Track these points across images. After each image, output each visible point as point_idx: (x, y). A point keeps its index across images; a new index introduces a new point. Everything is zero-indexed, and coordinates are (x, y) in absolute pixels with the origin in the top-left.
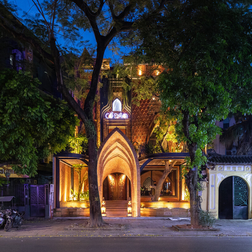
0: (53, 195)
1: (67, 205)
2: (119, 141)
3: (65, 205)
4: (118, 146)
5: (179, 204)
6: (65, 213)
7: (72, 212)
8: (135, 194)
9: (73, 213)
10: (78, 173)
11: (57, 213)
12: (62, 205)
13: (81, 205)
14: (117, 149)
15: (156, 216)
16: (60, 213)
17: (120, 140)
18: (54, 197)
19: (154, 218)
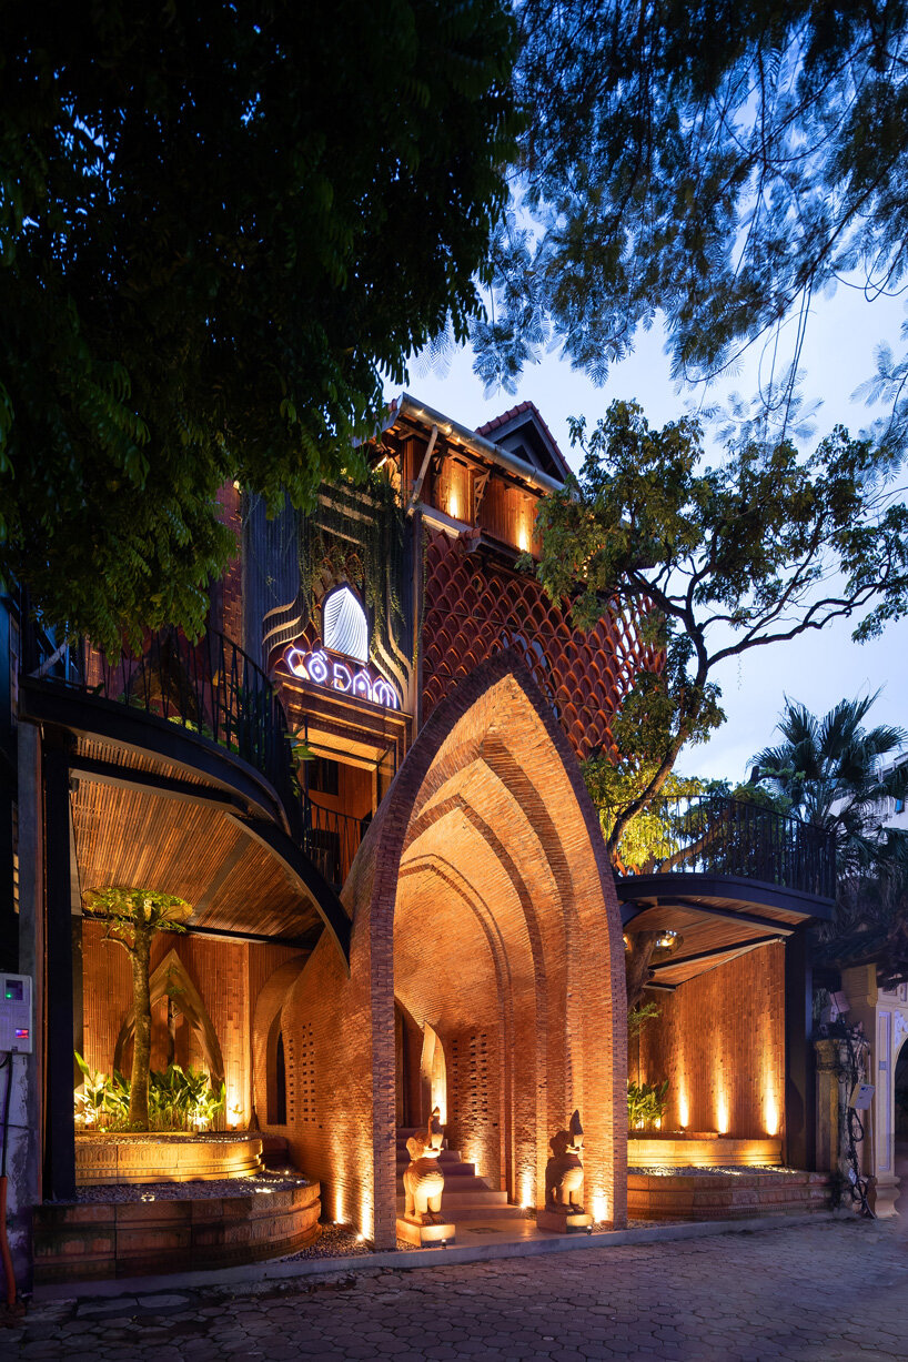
0: (29, 1075)
1: (122, 1164)
2: (500, 758)
3: (111, 1163)
4: (466, 796)
5: (735, 1149)
6: (157, 1242)
7: (220, 1227)
8: (575, 1090)
9: (228, 1236)
10: (135, 951)
11: (73, 1246)
12: (89, 1170)
13: (226, 1161)
14: (456, 814)
15: (692, 1217)
16: (106, 1245)
17: (504, 749)
18: (30, 1101)
19: (681, 1226)
